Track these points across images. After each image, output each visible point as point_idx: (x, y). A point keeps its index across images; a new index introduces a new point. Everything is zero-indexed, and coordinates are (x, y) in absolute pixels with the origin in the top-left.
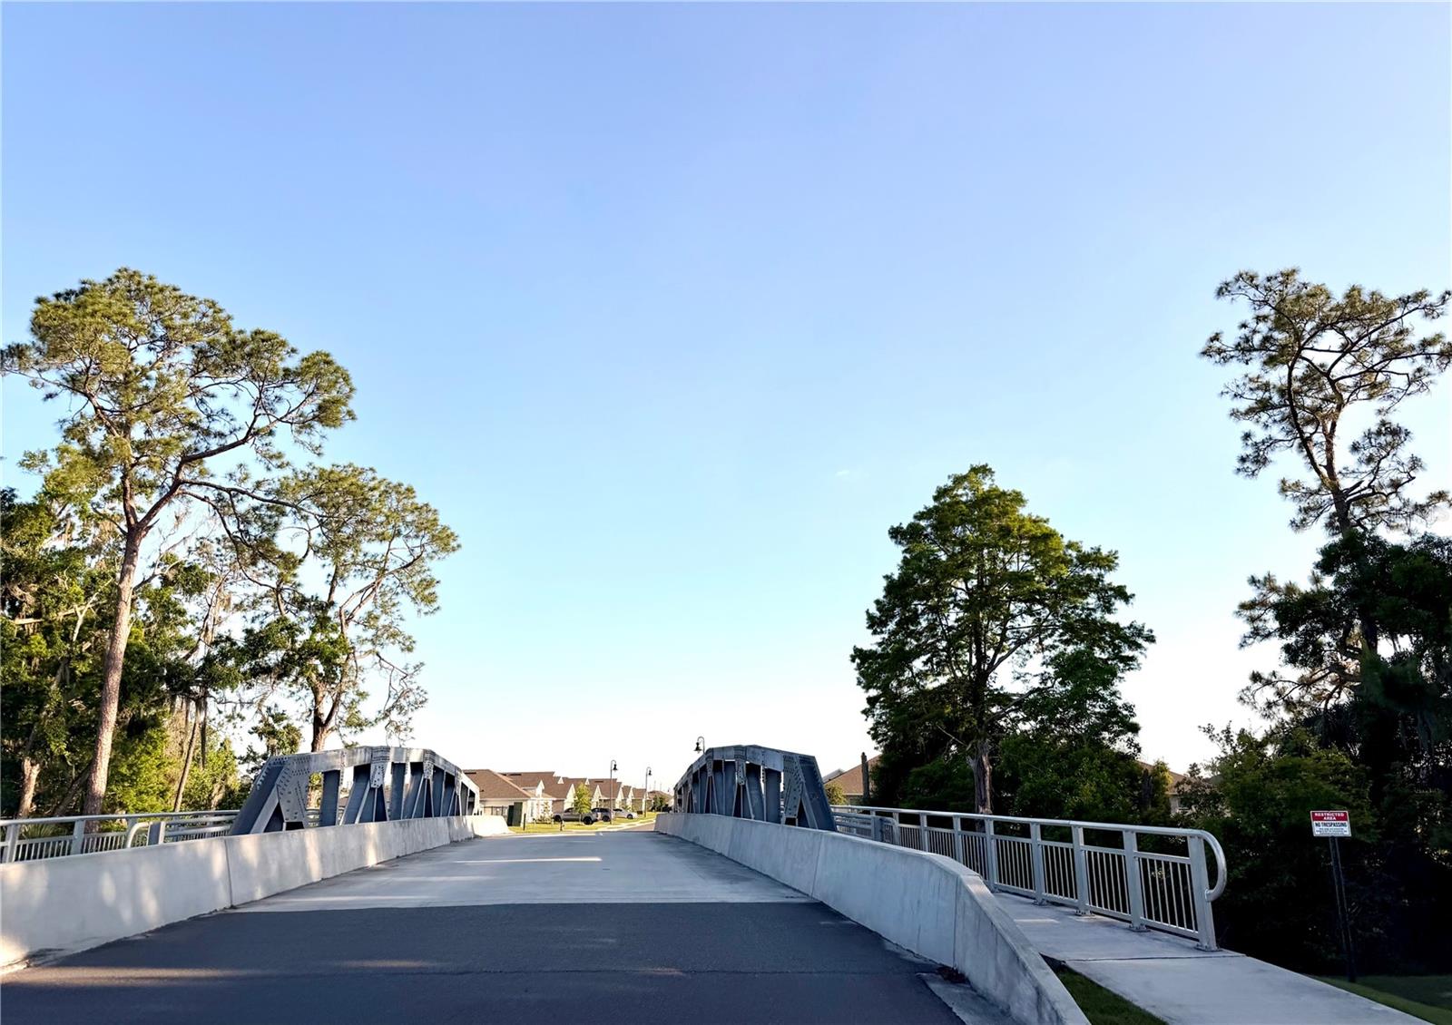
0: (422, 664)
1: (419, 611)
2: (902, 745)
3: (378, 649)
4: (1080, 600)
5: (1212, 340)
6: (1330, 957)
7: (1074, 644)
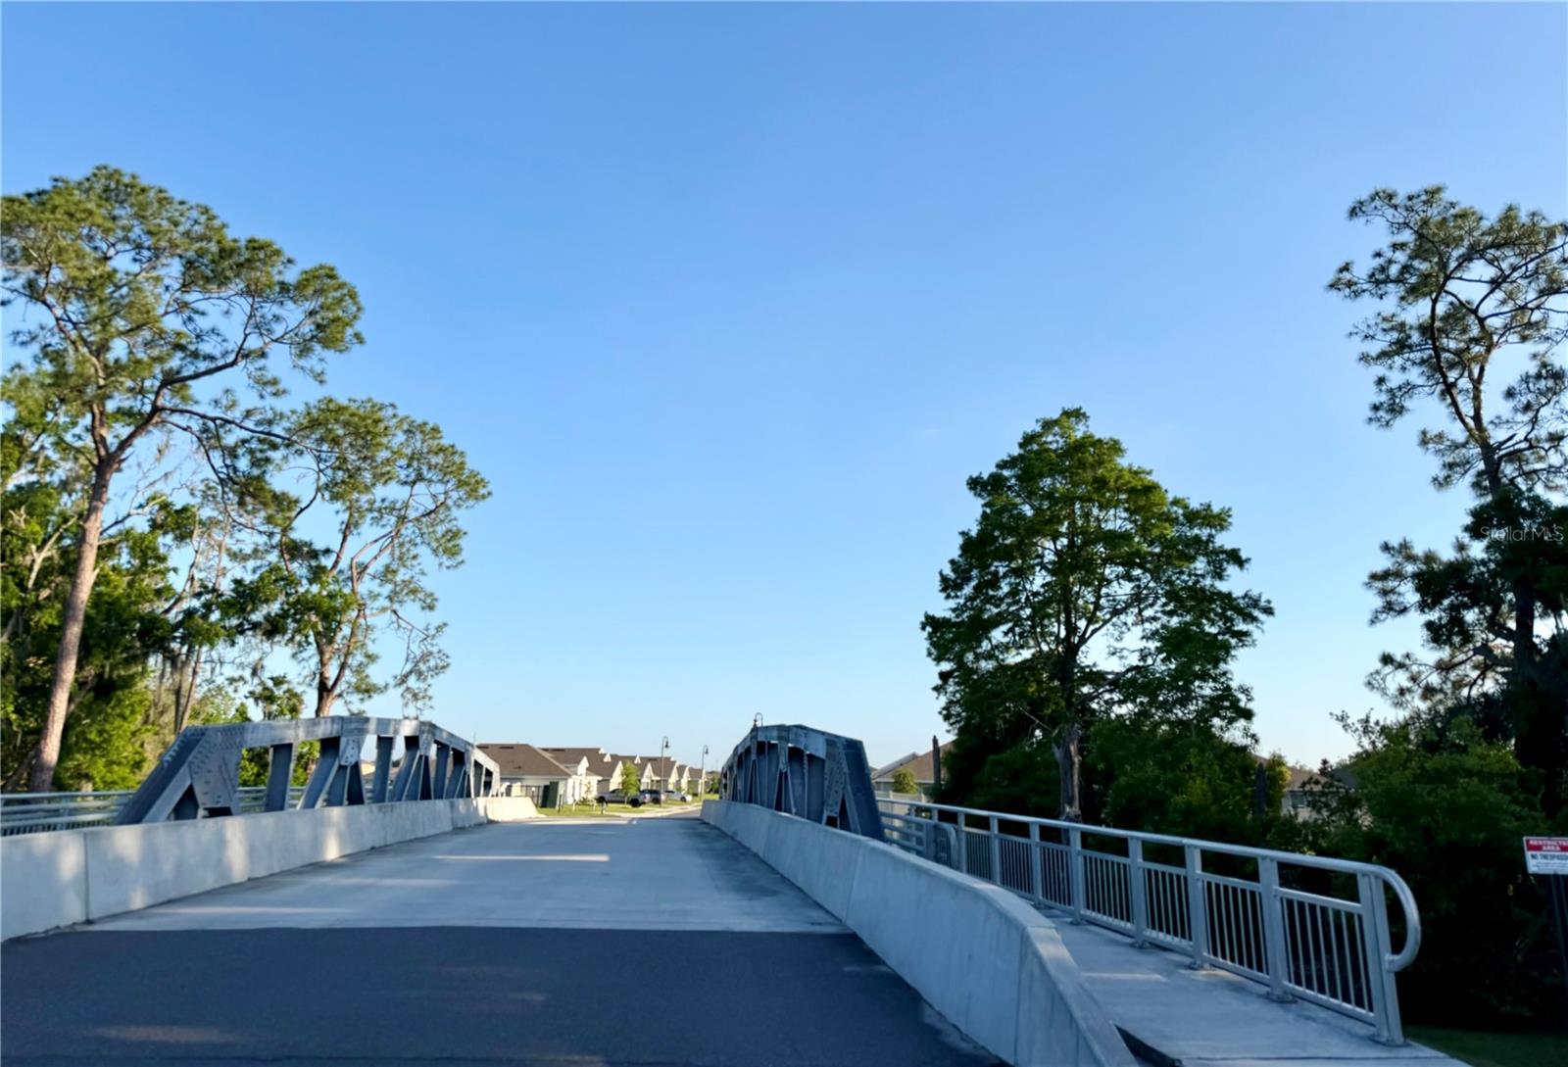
0: (445, 625)
1: (441, 564)
2: (978, 728)
3: (396, 606)
4: (1186, 564)
5: (1341, 271)
6: (1503, 1009)
7: (1178, 615)
